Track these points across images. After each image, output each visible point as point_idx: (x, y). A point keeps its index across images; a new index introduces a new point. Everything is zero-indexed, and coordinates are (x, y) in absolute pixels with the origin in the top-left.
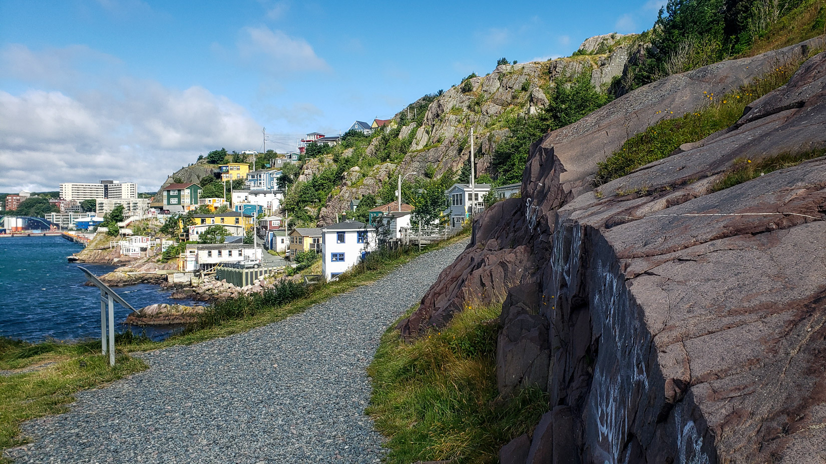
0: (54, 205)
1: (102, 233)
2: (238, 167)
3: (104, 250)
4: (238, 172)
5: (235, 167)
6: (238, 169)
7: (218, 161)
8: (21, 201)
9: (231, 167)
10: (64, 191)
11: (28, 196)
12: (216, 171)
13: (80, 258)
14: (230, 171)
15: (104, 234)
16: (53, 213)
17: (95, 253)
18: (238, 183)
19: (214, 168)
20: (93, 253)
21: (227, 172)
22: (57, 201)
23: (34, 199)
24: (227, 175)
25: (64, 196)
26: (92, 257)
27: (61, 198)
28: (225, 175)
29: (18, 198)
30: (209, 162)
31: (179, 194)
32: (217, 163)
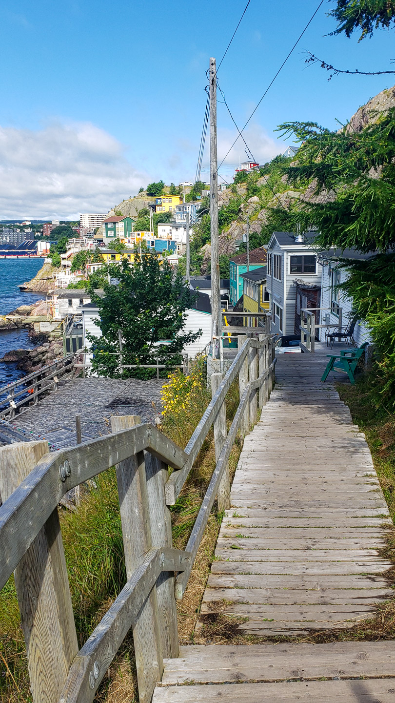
0: (76, 232)
1: (48, 264)
2: (170, 200)
3: (48, 280)
4: (170, 204)
5: (167, 200)
6: (170, 201)
7: (155, 193)
8: (53, 228)
9: (164, 200)
10: (83, 220)
11: (58, 224)
12: (153, 203)
13: (29, 287)
14: (163, 203)
15: (50, 265)
16: (73, 239)
17: (41, 283)
18: (166, 216)
19: (151, 200)
20: (39, 283)
21: (161, 205)
22: (77, 228)
23: (61, 227)
24: (161, 208)
25: (83, 224)
26: (38, 286)
27: (81, 226)
28: (158, 208)
29: (51, 226)
30: (148, 195)
31: (115, 227)
32: (155, 196)
